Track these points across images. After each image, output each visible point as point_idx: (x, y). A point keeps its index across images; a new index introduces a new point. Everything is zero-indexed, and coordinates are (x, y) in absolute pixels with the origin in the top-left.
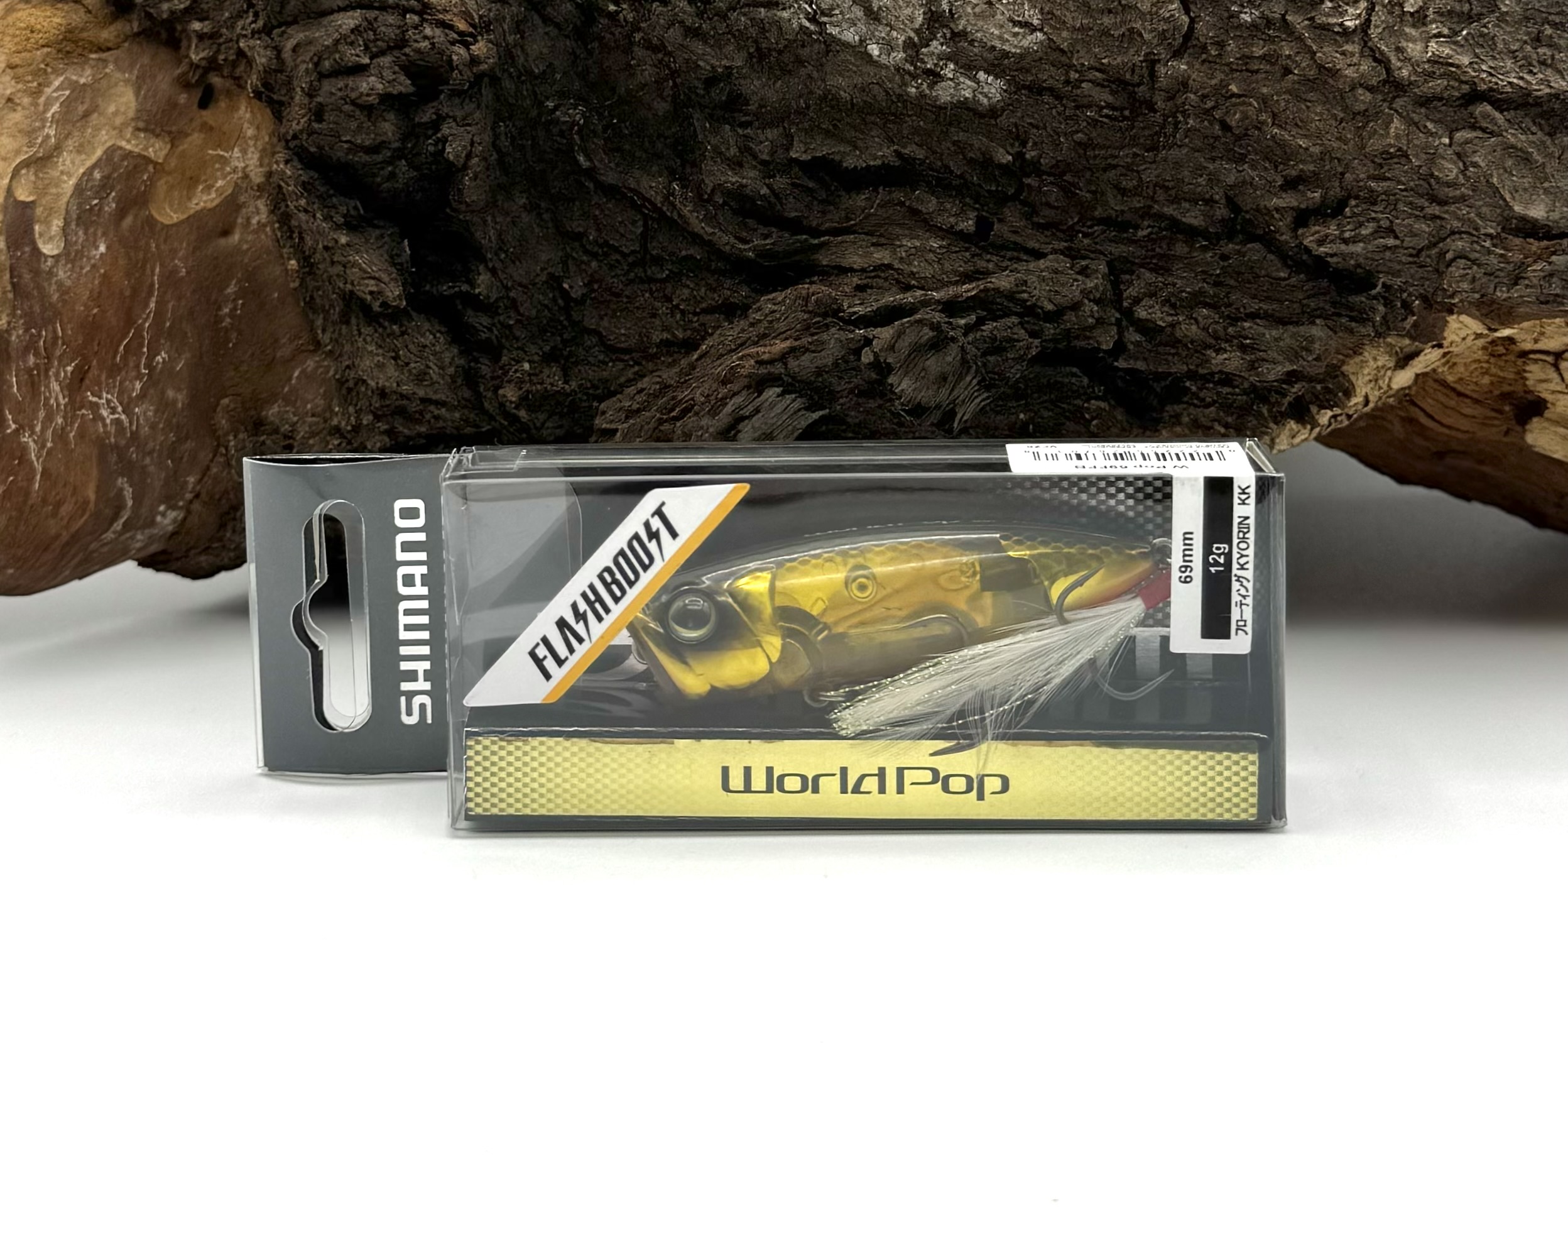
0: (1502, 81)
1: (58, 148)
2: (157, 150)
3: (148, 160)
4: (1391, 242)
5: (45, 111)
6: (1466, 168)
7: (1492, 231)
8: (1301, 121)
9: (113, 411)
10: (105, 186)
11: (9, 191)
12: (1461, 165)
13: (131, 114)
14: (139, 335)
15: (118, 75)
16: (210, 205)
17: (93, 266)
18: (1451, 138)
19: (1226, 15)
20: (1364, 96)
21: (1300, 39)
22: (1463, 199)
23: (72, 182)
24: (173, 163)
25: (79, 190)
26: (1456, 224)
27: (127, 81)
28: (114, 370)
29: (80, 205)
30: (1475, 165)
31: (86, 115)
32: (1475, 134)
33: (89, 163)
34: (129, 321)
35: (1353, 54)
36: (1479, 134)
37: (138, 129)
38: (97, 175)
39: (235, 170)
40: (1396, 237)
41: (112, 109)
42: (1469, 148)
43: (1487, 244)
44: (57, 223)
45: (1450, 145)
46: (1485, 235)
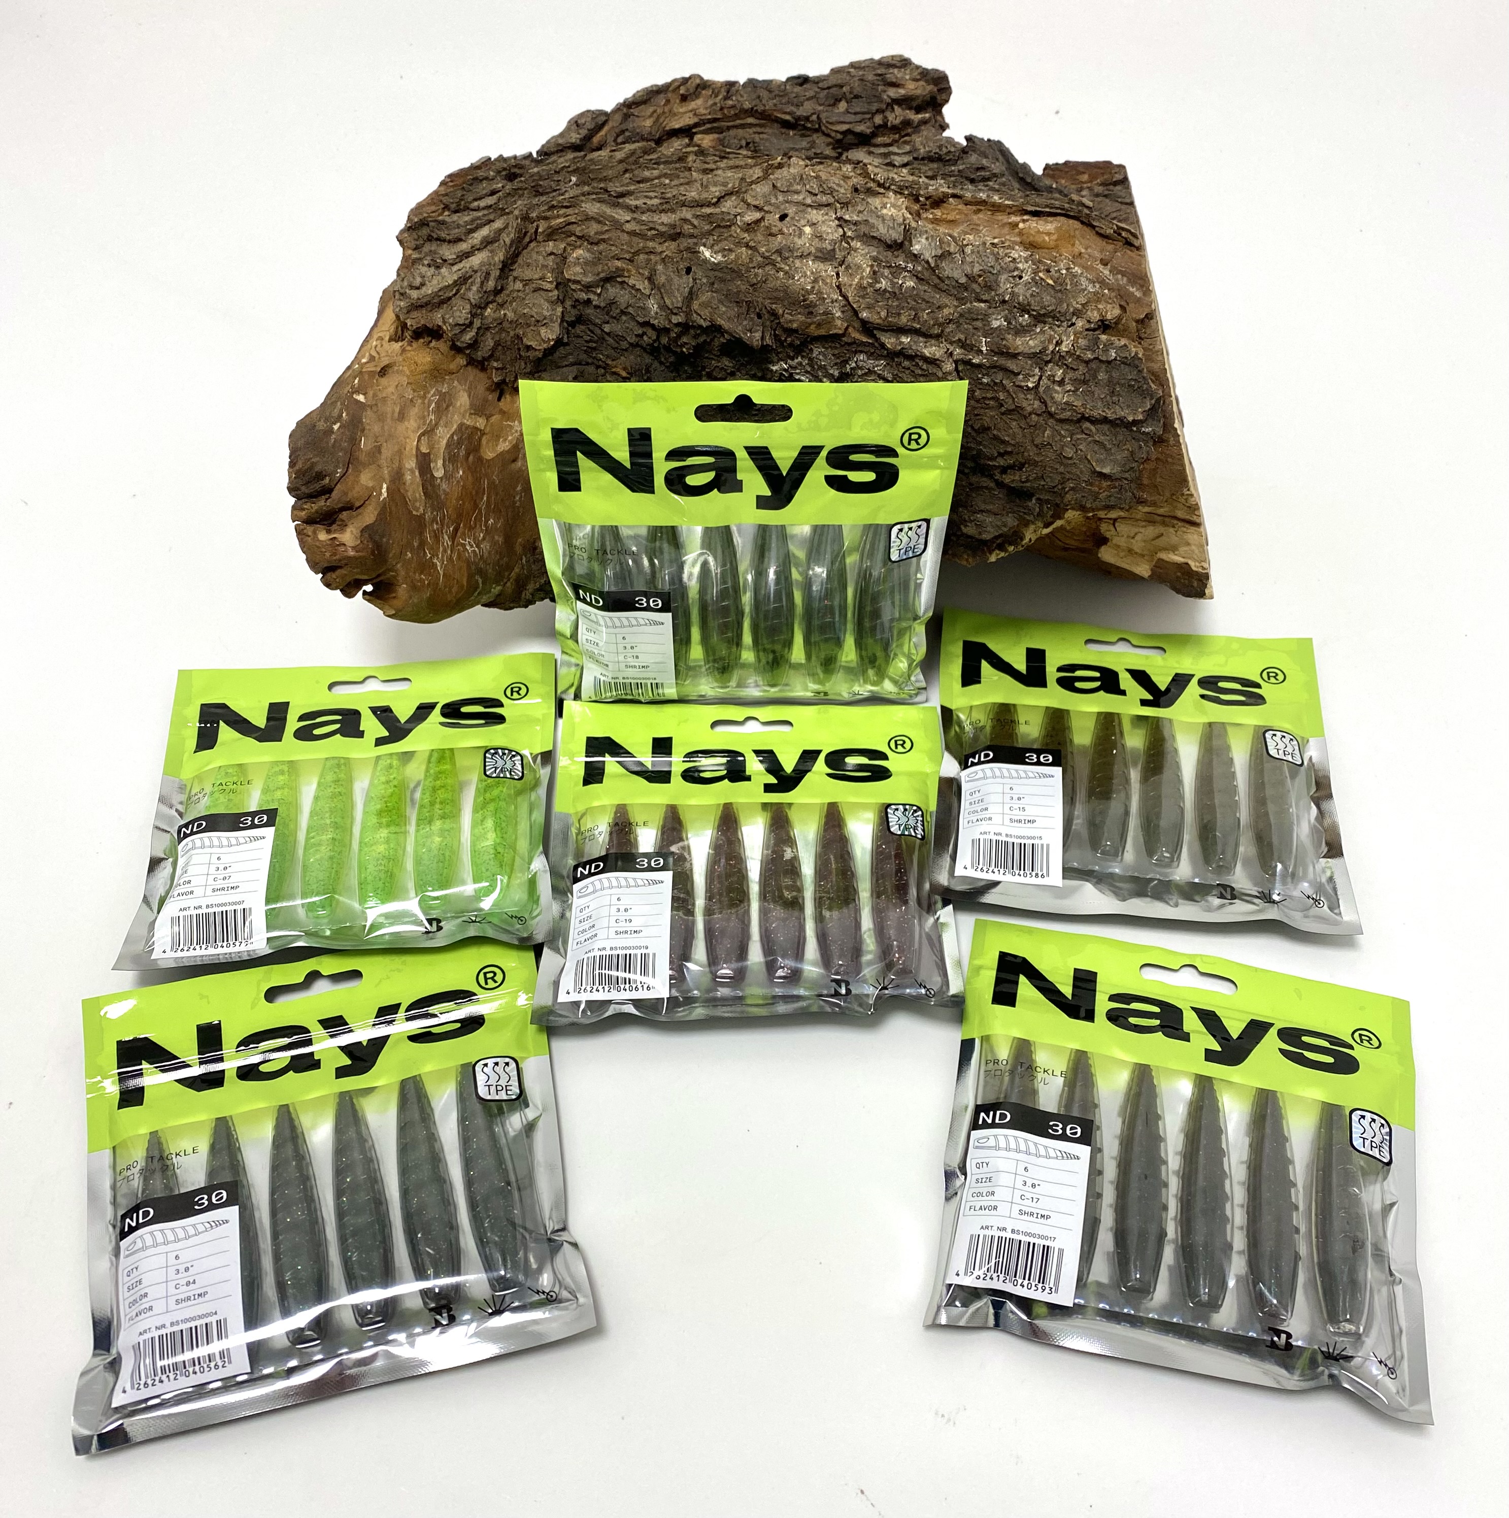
0: (1095, 414)
1: (436, 424)
2: (481, 423)
3: (477, 428)
5: (429, 407)
6: (1077, 452)
7: (1086, 479)
9: (472, 546)
10: (460, 443)
11: (418, 448)
12: (1075, 450)
13: (468, 407)
14: (480, 510)
15: (459, 387)
16: (507, 449)
17: (458, 482)
18: (1071, 438)
19: (976, 379)
20: (1034, 418)
21: (1008, 392)
22: (1074, 465)
23: (445, 442)
24: (488, 429)
25: (448, 445)
26: (1070, 477)
27: (464, 390)
28: (471, 528)
29: (449, 453)
30: (1081, 451)
31: (448, 407)
32: (1081, 436)
33: (451, 433)
34: (476, 506)
35: (1031, 400)
36: (1084, 436)
37: (471, 414)
38: (455, 438)
39: (516, 431)
40: (1044, 481)
41: (458, 404)
42: (1078, 443)
43: (1084, 485)
44: (440, 463)
45: (1071, 441)
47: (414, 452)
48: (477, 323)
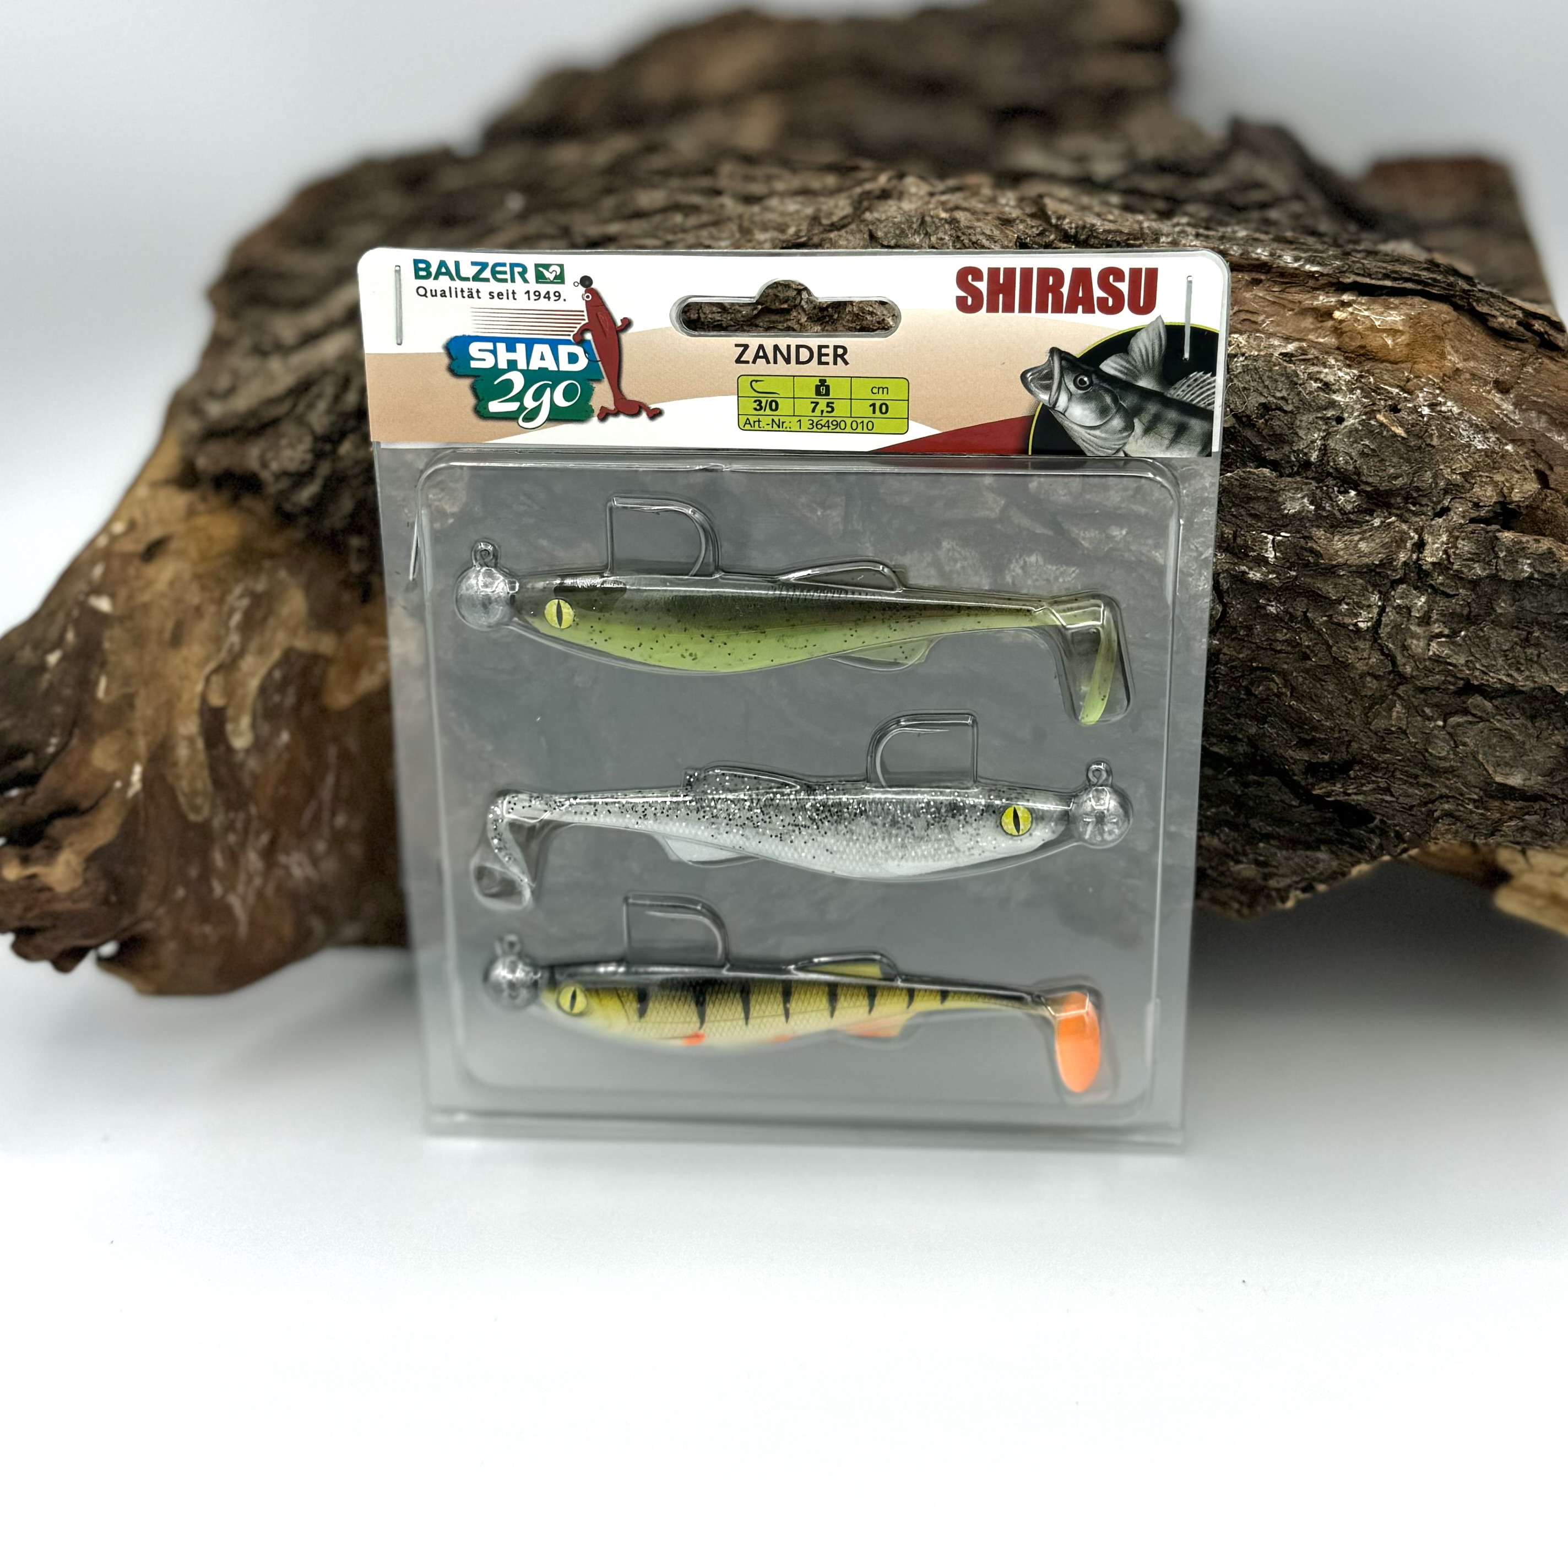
0: (1492, 679)
1: (242, 651)
2: (326, 644)
3: (318, 655)
4: (1388, 798)
5: (230, 619)
6: (1457, 746)
7: (1475, 797)
8: (1316, 696)
10: (285, 682)
11: (204, 699)
12: (1452, 743)
13: (303, 616)
15: (289, 581)
17: (279, 754)
18: (1445, 721)
19: (1254, 606)
20: (1371, 683)
21: (1319, 633)
22: (1452, 770)
23: (256, 682)
24: (340, 655)
25: (263, 688)
26: (1445, 791)
27: (298, 586)
29: (264, 703)
30: (1465, 744)
31: (266, 617)
32: (1465, 718)
33: (268, 666)
34: (312, 794)
35: (1364, 650)
36: (1470, 718)
37: (309, 628)
38: (278, 673)
40: (1392, 795)
41: (286, 612)
42: (1459, 731)
43: (1470, 807)
44: (245, 721)
45: (1444, 727)
46: (1470, 799)
47: (196, 704)
48: (324, 469)
